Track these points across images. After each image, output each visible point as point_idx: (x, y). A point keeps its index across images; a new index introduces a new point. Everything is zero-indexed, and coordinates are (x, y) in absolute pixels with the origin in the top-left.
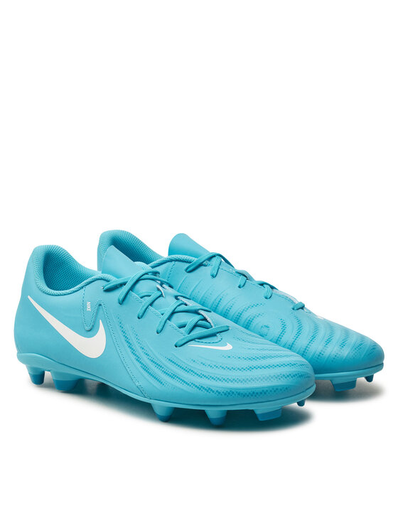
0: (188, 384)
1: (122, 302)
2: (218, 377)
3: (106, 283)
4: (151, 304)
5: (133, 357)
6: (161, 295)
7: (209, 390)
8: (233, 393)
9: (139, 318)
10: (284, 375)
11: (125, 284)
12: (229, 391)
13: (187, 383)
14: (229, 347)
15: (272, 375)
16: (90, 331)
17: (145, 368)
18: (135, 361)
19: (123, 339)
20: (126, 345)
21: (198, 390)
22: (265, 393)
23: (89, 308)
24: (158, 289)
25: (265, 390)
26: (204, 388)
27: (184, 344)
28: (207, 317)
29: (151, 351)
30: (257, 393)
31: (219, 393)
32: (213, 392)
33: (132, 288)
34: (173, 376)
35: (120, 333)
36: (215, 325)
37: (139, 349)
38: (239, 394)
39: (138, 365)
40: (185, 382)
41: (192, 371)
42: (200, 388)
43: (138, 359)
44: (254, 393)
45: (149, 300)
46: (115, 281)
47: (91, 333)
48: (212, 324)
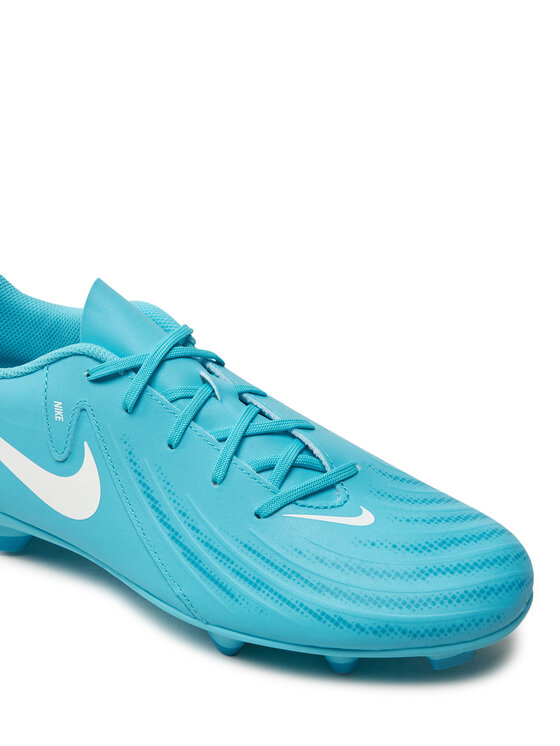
0: (293, 606)
1: (131, 410)
2: (357, 592)
3: (97, 365)
4: (194, 419)
5: (164, 532)
6: (213, 395)
7: (339, 621)
8: (392, 630)
9: (171, 446)
10: (492, 589)
11: (136, 369)
12: (383, 626)
13: (289, 603)
14: (366, 518)
15: (470, 590)
16: (64, 463)
17: (194, 560)
18: (168, 539)
19: (138, 488)
20: (145, 501)
21: (315, 620)
22: (458, 630)
23: (59, 414)
24: (204, 381)
25: (458, 623)
26: (328, 617)
27: (275, 512)
28: (311, 446)
29: (203, 521)
30: (442, 631)
31: (363, 629)
32: (350, 626)
33: (150, 382)
34: (258, 584)
35: (132, 476)
36: (332, 465)
37: (176, 515)
38: (404, 633)
39: (177, 550)
40: (284, 600)
41: (298, 575)
42: (321, 616)
43: (176, 537)
44: (435, 630)
45: (188, 407)
46: (113, 363)
47: (66, 466)
48: (325, 463)
